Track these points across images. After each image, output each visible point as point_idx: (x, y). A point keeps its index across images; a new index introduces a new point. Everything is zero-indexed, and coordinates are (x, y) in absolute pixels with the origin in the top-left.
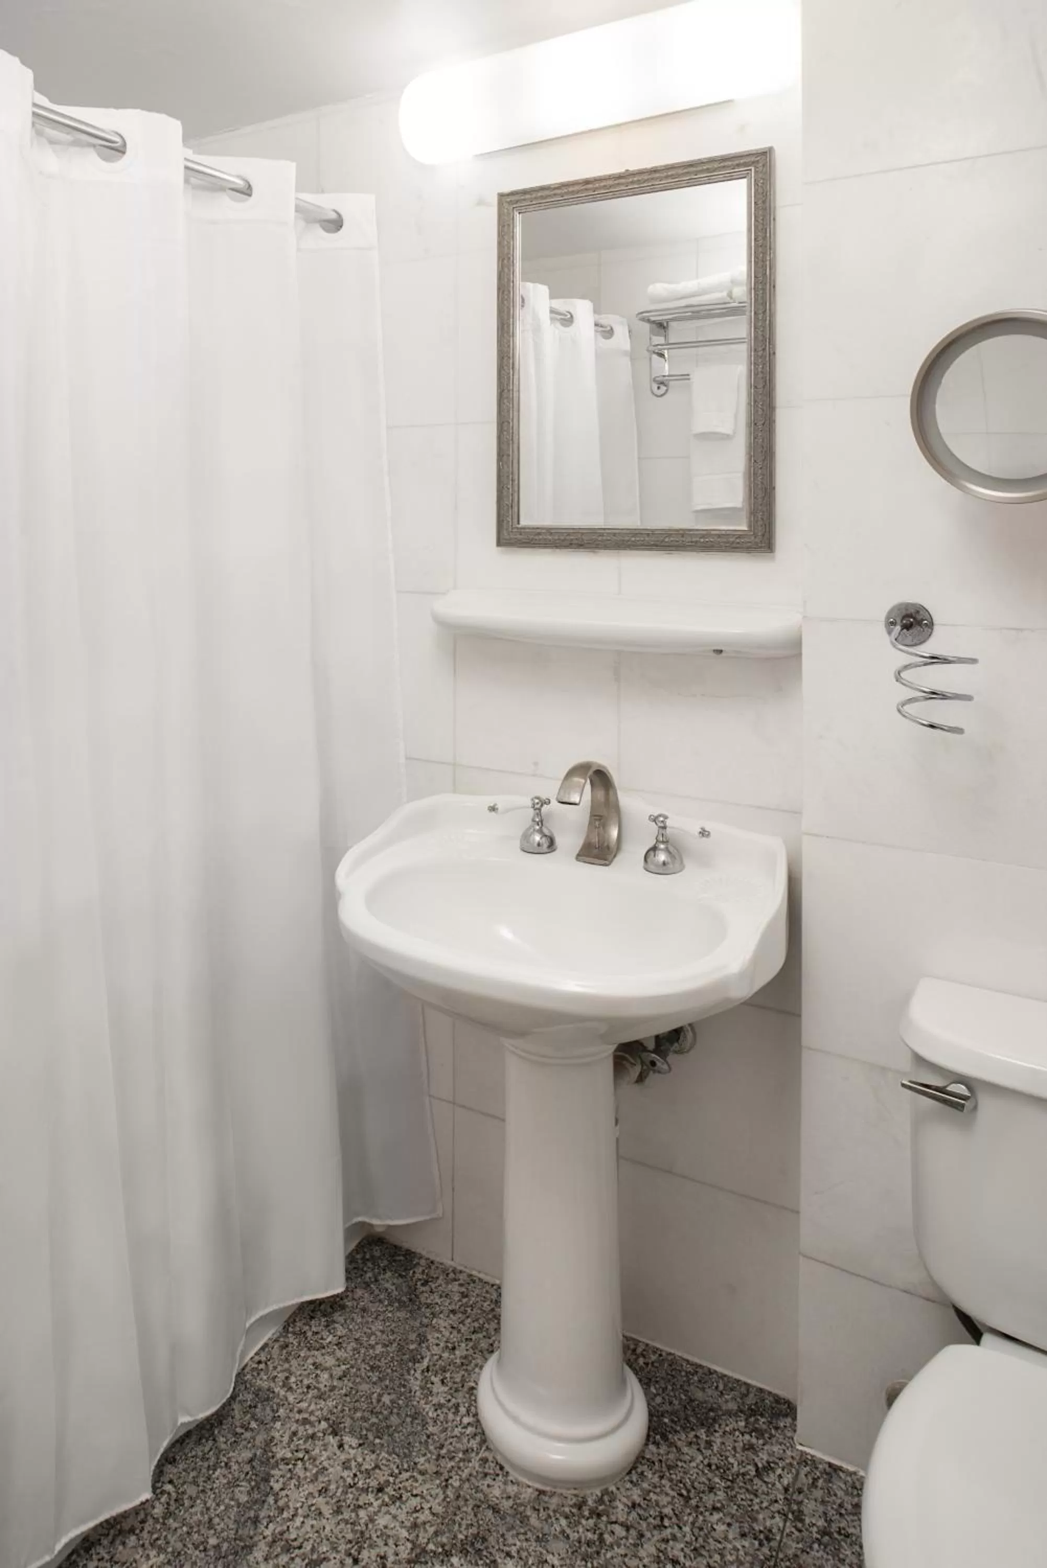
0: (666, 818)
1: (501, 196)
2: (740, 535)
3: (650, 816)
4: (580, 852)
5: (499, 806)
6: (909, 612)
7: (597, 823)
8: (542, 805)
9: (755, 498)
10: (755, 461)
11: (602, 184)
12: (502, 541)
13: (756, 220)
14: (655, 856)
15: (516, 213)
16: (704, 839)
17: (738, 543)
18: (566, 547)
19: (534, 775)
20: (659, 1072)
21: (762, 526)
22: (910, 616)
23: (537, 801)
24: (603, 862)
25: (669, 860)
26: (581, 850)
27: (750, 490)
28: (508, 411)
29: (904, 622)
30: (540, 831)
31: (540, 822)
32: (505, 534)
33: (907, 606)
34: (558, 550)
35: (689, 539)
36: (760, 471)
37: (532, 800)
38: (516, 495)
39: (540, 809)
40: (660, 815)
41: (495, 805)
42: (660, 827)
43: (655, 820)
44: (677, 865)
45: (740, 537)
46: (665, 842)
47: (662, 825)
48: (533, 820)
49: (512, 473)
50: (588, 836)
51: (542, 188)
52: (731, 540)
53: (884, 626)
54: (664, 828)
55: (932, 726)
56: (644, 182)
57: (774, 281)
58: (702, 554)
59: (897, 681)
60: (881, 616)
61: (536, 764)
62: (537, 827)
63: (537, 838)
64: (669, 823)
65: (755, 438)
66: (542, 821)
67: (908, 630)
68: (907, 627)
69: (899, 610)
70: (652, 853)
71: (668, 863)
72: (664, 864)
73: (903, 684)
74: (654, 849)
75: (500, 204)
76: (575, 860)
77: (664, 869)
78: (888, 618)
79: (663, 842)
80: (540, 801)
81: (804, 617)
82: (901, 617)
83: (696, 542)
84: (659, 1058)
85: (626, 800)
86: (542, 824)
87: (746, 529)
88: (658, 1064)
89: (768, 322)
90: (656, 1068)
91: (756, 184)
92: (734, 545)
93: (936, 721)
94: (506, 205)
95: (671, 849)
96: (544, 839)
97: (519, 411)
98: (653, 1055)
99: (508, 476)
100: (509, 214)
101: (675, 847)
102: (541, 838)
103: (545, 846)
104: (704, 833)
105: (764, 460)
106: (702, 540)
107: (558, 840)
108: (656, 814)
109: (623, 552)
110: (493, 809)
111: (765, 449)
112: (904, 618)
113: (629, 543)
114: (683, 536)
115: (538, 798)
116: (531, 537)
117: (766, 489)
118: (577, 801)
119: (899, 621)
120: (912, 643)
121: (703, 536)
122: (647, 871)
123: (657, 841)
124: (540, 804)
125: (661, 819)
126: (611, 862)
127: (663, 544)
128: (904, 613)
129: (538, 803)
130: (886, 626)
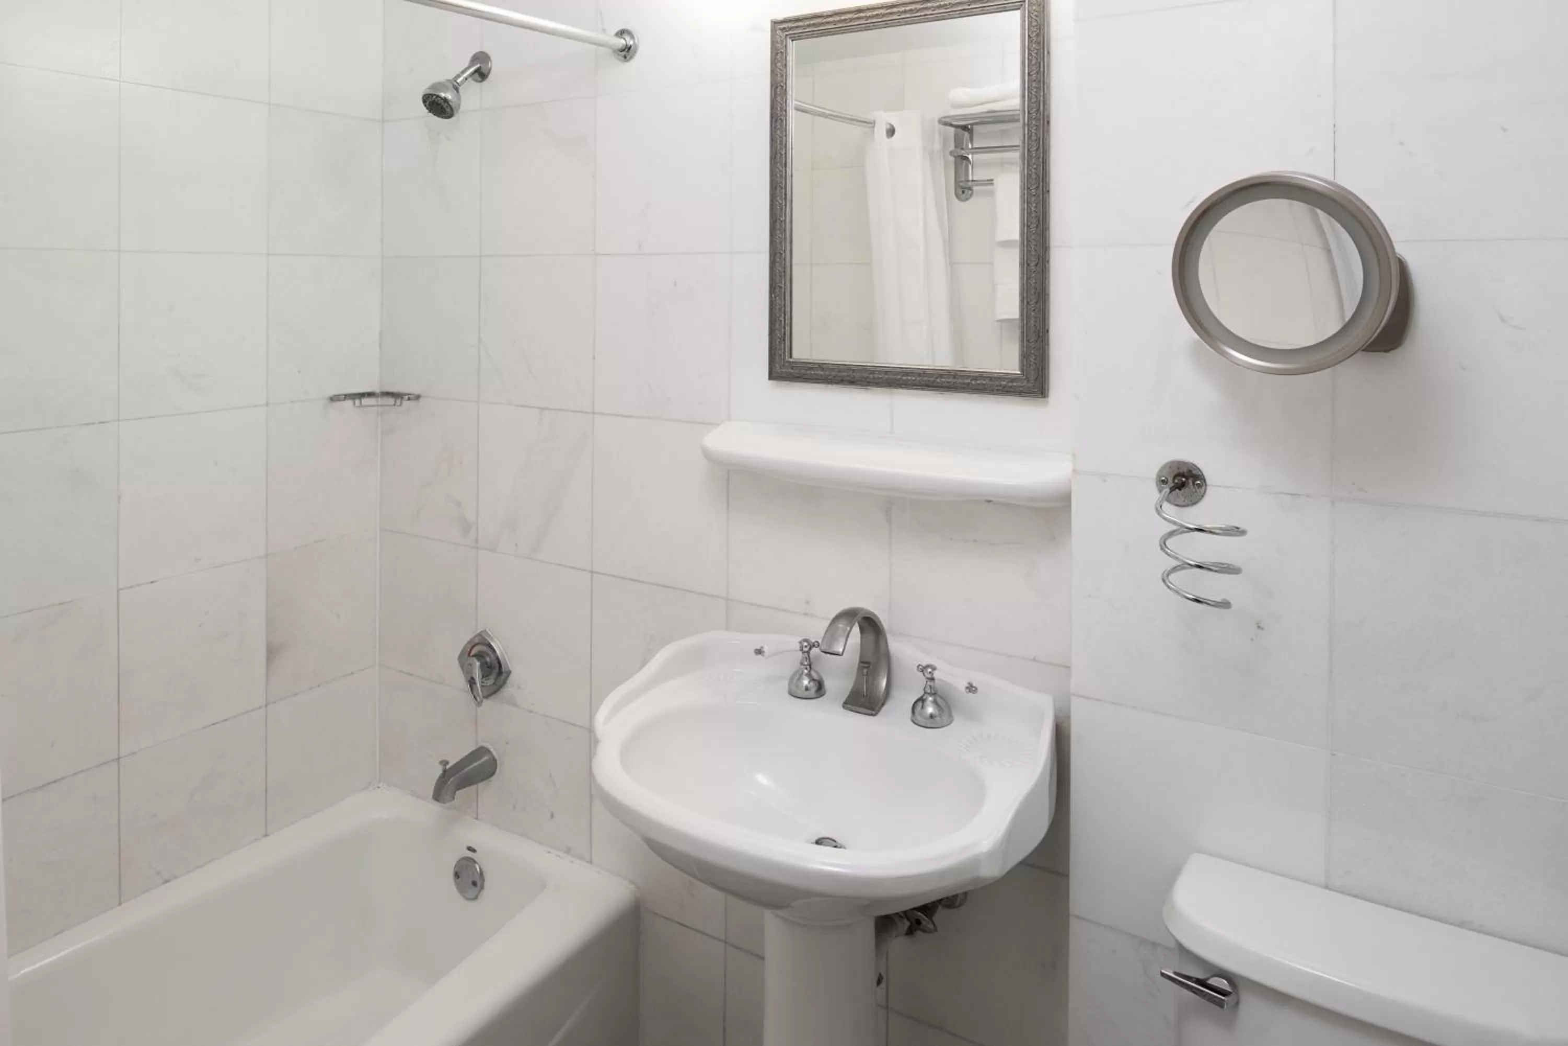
0: (934, 669)
1: (775, 23)
2: (1012, 379)
3: (919, 665)
4: (846, 700)
5: (766, 649)
6: (1181, 471)
7: (865, 671)
8: (810, 649)
9: (1028, 341)
10: (1028, 303)
11: (875, 13)
12: (774, 375)
13: (1030, 54)
14: (922, 707)
15: (789, 41)
16: (971, 694)
17: (1011, 387)
18: (837, 383)
19: (806, 614)
20: (924, 931)
21: (1034, 370)
22: (1182, 475)
23: (806, 644)
24: (870, 712)
25: (937, 713)
26: (849, 697)
27: (1023, 333)
28: (781, 243)
29: (1176, 481)
30: (809, 675)
31: (809, 664)
32: (777, 368)
33: (1180, 464)
34: (830, 386)
35: (960, 381)
36: (1033, 314)
37: (800, 642)
38: (787, 328)
39: (808, 652)
40: (928, 666)
41: (762, 647)
42: (928, 678)
43: (923, 669)
44: (945, 718)
45: (1012, 380)
46: (934, 694)
47: (929, 676)
48: (802, 664)
49: (785, 305)
50: (857, 682)
51: (816, 16)
52: (1004, 383)
53: (1155, 485)
54: (932, 679)
55: (1197, 601)
56: (917, 12)
57: (1049, 116)
58: (975, 396)
59: (1162, 549)
60: (1153, 473)
61: (807, 602)
62: (806, 671)
63: (806, 682)
64: (936, 674)
65: (1028, 279)
66: (810, 665)
67: (1180, 489)
68: (1181, 486)
69: (1170, 467)
70: (920, 704)
71: (936, 717)
72: (932, 716)
73: (1167, 553)
74: (922, 700)
75: (773, 31)
76: (842, 709)
77: (931, 723)
78: (1159, 476)
79: (931, 694)
80: (809, 644)
81: (1074, 471)
82: (1173, 476)
83: (969, 384)
84: (924, 917)
85: (895, 645)
86: (811, 668)
87: (1019, 372)
88: (924, 923)
89: (1041, 160)
90: (921, 927)
91: (1030, 17)
92: (1006, 389)
93: (1201, 595)
94: (779, 32)
95: (939, 700)
96: (812, 683)
97: (791, 242)
98: (919, 914)
99: (780, 309)
100: (782, 42)
101: (942, 698)
102: (809, 682)
103: (813, 690)
104: (971, 688)
105: (1036, 303)
106: (973, 382)
107: (828, 684)
108: (924, 664)
109: (895, 390)
110: (759, 652)
111: (1038, 290)
112: (1175, 477)
113: (901, 382)
114: (954, 377)
115: (806, 640)
116: (803, 371)
117: (1039, 331)
118: (841, 650)
119: (1170, 480)
120: (1184, 503)
121: (975, 379)
122: (914, 723)
123: (925, 693)
124: (808, 646)
125: (930, 670)
126: (879, 711)
127: (935, 384)
128: (1176, 472)
129: (806, 646)
130: (1157, 485)
